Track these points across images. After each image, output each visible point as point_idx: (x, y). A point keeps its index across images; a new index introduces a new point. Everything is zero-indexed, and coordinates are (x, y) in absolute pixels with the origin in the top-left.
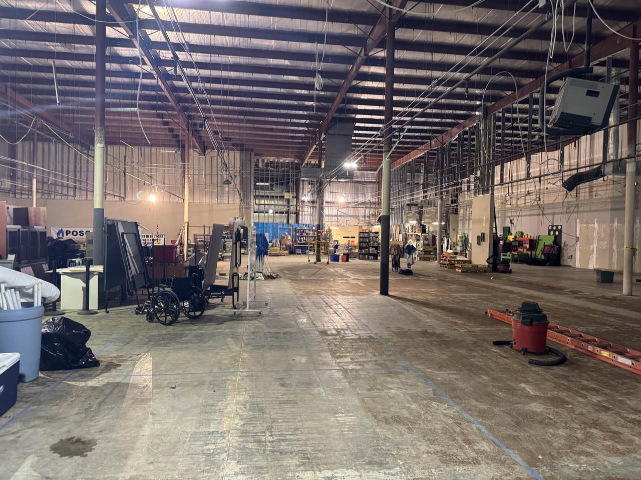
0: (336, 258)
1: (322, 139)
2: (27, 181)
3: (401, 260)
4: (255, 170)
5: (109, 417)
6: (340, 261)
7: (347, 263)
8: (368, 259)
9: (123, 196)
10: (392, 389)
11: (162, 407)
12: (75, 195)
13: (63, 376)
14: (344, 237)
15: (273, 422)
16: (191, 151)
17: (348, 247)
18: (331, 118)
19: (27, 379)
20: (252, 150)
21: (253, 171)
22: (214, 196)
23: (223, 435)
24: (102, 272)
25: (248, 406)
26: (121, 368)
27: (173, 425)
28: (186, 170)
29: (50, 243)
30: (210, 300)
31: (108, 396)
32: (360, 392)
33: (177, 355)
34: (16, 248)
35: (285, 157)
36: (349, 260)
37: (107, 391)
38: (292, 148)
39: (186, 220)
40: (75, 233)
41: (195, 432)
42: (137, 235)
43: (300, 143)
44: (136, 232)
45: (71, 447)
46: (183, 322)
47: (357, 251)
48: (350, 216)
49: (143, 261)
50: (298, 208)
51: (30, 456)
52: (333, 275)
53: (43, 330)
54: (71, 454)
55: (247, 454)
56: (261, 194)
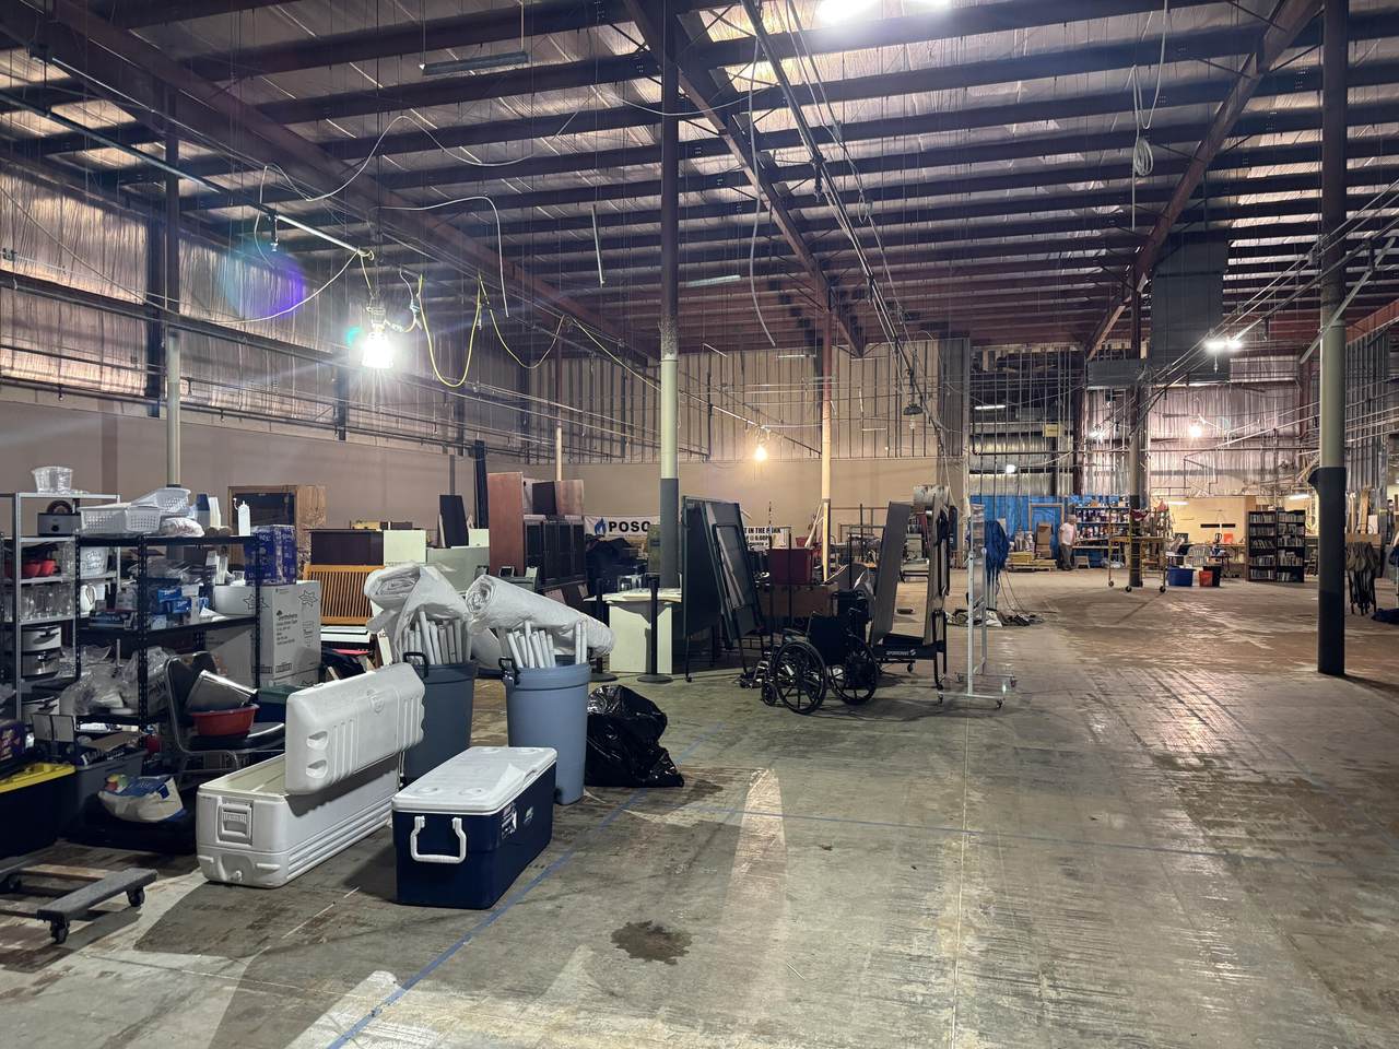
0: (1184, 579)
1: (1140, 289)
2: (546, 434)
3: (1378, 583)
4: (972, 378)
5: (710, 891)
6: (1196, 584)
7: (1215, 590)
8: (1275, 580)
9: (705, 451)
10: (1373, 920)
11: (809, 887)
12: (623, 456)
13: (623, 799)
14: (1203, 526)
15: (1056, 957)
16: (835, 350)
17: (1217, 551)
18: (1165, 235)
19: (566, 799)
20: (967, 334)
21: (967, 381)
22: (881, 441)
23: (941, 966)
24: (680, 601)
25: (992, 910)
26: (723, 793)
27: (833, 927)
28: (826, 391)
29: (588, 546)
30: (884, 666)
31: (704, 848)
32: (1279, 917)
33: (828, 779)
34: (537, 556)
35: (1045, 340)
36: (1221, 584)
37: (702, 838)
38: (1065, 318)
39: (825, 495)
40: (624, 527)
41: (881, 951)
42: (739, 530)
43: (1082, 305)
44: (737, 524)
45: (646, 940)
46: (832, 710)
47: (1241, 559)
48: (1219, 472)
49: (751, 580)
50: (1079, 459)
51: (581, 947)
52: (1181, 620)
53: (590, 709)
54: (649, 955)
55: (999, 1020)
56: (986, 431)
